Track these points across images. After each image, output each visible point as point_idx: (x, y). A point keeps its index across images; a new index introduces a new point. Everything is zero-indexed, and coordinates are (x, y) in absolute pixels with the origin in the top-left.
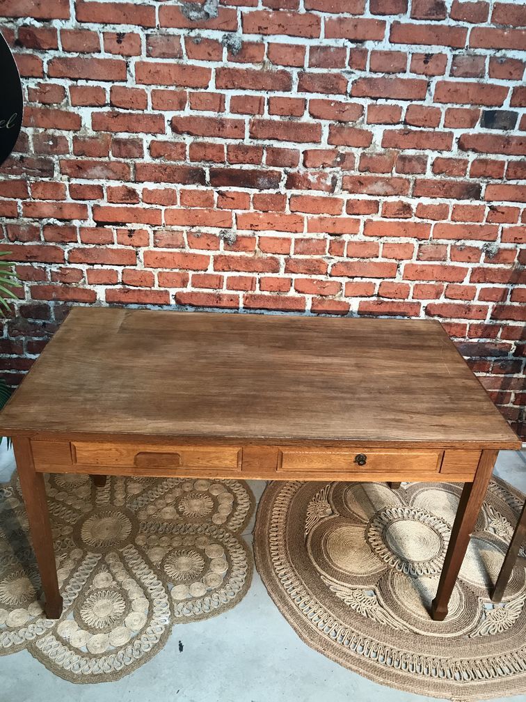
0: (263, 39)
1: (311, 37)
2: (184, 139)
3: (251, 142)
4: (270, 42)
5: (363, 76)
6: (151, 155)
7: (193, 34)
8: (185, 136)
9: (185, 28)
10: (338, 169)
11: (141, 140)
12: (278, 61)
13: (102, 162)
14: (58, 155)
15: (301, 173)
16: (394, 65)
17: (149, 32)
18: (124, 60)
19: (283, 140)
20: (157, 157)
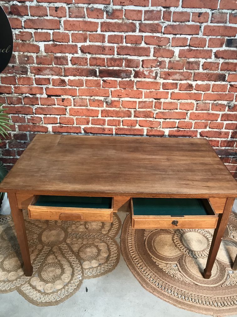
0: (122, 8)
1: (145, 6)
2: (87, 56)
3: (118, 56)
4: (126, 9)
5: (169, 24)
6: (72, 64)
7: (90, 6)
8: (87, 54)
9: (86, 4)
10: (158, 68)
11: (67, 57)
12: (129, 18)
13: (49, 67)
14: (29, 64)
15: (141, 70)
16: (183, 18)
17: (70, 6)
18: (59, 19)
19: (133, 55)
20: (75, 65)
